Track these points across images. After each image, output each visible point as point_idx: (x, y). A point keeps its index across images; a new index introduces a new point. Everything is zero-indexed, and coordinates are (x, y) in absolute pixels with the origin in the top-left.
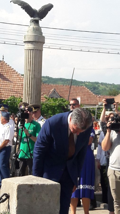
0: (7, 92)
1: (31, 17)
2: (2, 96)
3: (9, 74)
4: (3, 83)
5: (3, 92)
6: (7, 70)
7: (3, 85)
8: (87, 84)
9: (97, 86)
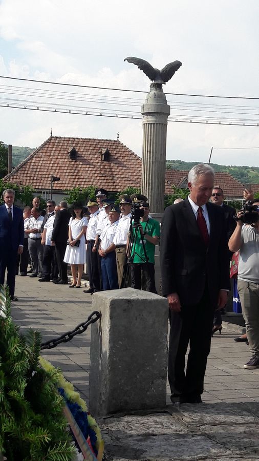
0: (123, 182)
1: (152, 79)
2: (117, 187)
3: (126, 158)
4: (118, 170)
5: (118, 182)
6: (122, 153)
7: (117, 173)
8: (232, 169)
9: (245, 172)
